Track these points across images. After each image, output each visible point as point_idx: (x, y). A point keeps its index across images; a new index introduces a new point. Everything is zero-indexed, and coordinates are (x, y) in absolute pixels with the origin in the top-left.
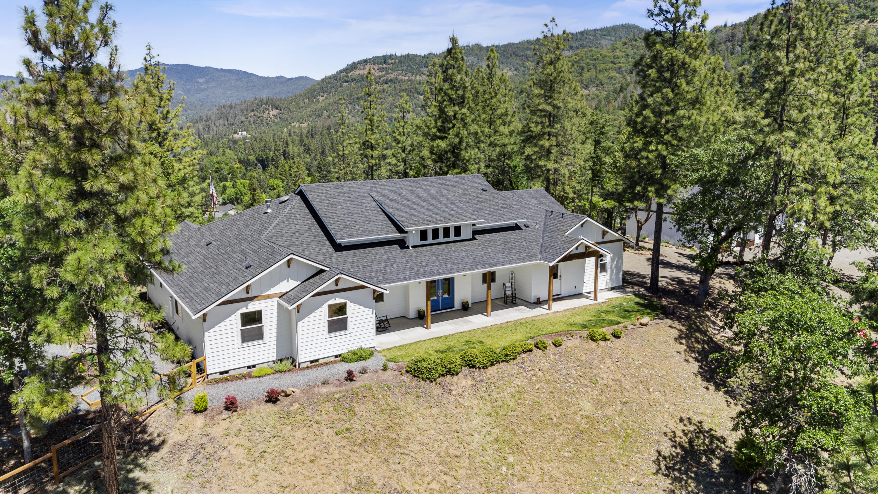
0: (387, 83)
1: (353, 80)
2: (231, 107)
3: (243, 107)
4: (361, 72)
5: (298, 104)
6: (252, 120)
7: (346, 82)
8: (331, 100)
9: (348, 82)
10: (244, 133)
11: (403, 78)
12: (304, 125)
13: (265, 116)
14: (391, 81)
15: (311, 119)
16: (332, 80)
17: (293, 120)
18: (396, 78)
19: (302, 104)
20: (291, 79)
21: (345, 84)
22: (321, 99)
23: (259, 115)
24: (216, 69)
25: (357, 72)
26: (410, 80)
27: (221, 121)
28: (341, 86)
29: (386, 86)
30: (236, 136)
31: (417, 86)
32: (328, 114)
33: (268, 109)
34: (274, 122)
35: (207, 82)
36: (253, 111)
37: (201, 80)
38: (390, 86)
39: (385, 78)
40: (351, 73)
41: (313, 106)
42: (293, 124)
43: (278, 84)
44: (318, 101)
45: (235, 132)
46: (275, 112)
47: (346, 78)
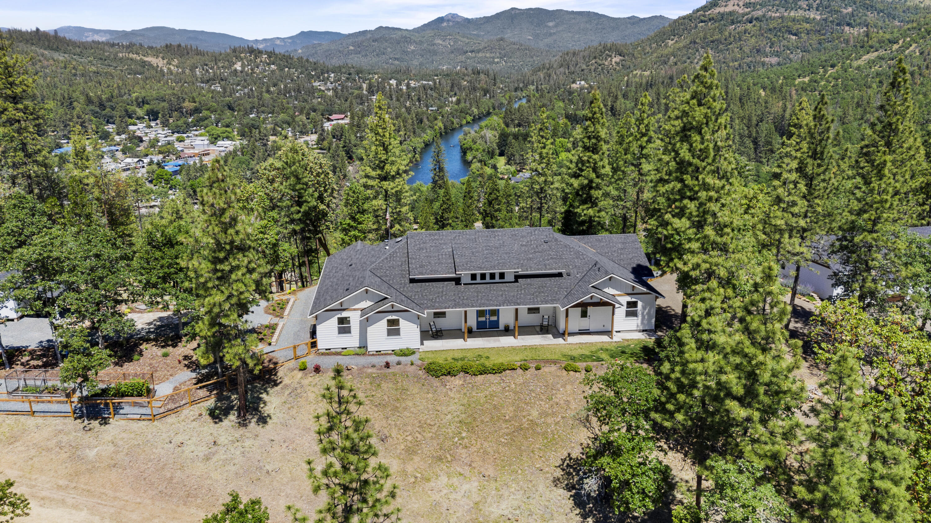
0: (751, 22)
1: (710, 20)
2: (574, 54)
3: (586, 53)
4: (722, 10)
5: (644, 49)
6: (593, 68)
7: (702, 22)
8: (681, 45)
9: (704, 22)
10: (583, 82)
11: (773, 15)
12: (647, 73)
13: (606, 63)
14: (757, 19)
15: (655, 66)
16: (686, 21)
17: (636, 67)
18: (764, 16)
19: (648, 49)
20: (644, 19)
21: (701, 24)
22: (671, 42)
23: (600, 62)
24: (567, 11)
25: (717, 10)
26: (782, 17)
27: (562, 69)
28: (696, 27)
29: (749, 26)
30: (574, 86)
31: (790, 23)
32: (675, 60)
33: (611, 56)
34: (615, 70)
35: (556, 26)
36: (595, 58)
37: (551, 24)
38: (754, 26)
39: (750, 16)
40: (709, 12)
41: (660, 52)
42: (635, 72)
43: (629, 26)
44: (666, 46)
45: (574, 82)
46: (617, 59)
47: (702, 18)
